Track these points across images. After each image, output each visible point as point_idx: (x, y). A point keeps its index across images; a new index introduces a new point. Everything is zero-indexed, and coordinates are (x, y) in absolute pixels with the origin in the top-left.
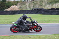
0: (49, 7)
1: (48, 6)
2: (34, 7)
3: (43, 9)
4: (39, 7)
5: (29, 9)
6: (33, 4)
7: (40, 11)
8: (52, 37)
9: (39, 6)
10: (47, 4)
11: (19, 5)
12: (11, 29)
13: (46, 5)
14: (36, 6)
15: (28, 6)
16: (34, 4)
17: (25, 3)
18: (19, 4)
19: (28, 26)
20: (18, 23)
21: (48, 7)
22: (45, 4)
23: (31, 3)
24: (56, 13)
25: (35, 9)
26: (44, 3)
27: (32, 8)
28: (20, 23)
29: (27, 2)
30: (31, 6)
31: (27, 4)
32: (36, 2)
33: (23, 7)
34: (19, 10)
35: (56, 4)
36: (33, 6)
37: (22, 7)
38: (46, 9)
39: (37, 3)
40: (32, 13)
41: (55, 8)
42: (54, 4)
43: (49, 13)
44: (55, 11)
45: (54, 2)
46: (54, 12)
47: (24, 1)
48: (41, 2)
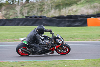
0: (55, 13)
1: (53, 11)
2: (30, 13)
3: (45, 17)
4: (37, 14)
5: (20, 17)
6: (27, 9)
7: (39, 21)
8: (60, 65)
9: (38, 11)
10: (52, 8)
11: (5, 10)
12: (18, 51)
13: (49, 10)
14: (33, 12)
15: (19, 12)
16: (29, 7)
17: (14, 6)
18: (4, 7)
19: (47, 45)
20: (31, 40)
21: (53, 13)
22: (48, 8)
23: (25, 7)
24: (67, 23)
25: (31, 17)
26: (46, 7)
27: (26, 15)
28: (34, 40)
29: (18, 5)
30: (24, 11)
31: (18, 8)
32: (33, 5)
33: (11, 13)
34: (5, 18)
35: (67, 9)
36: (28, 12)
37: (9, 14)
38: (50, 17)
39: (34, 7)
40: (26, 23)
41: (65, 16)
42: (63, 9)
43: (55, 24)
44: (65, 21)
45: (63, 5)
46: (63, 22)
47: (12, 3)
48: (41, 5)
